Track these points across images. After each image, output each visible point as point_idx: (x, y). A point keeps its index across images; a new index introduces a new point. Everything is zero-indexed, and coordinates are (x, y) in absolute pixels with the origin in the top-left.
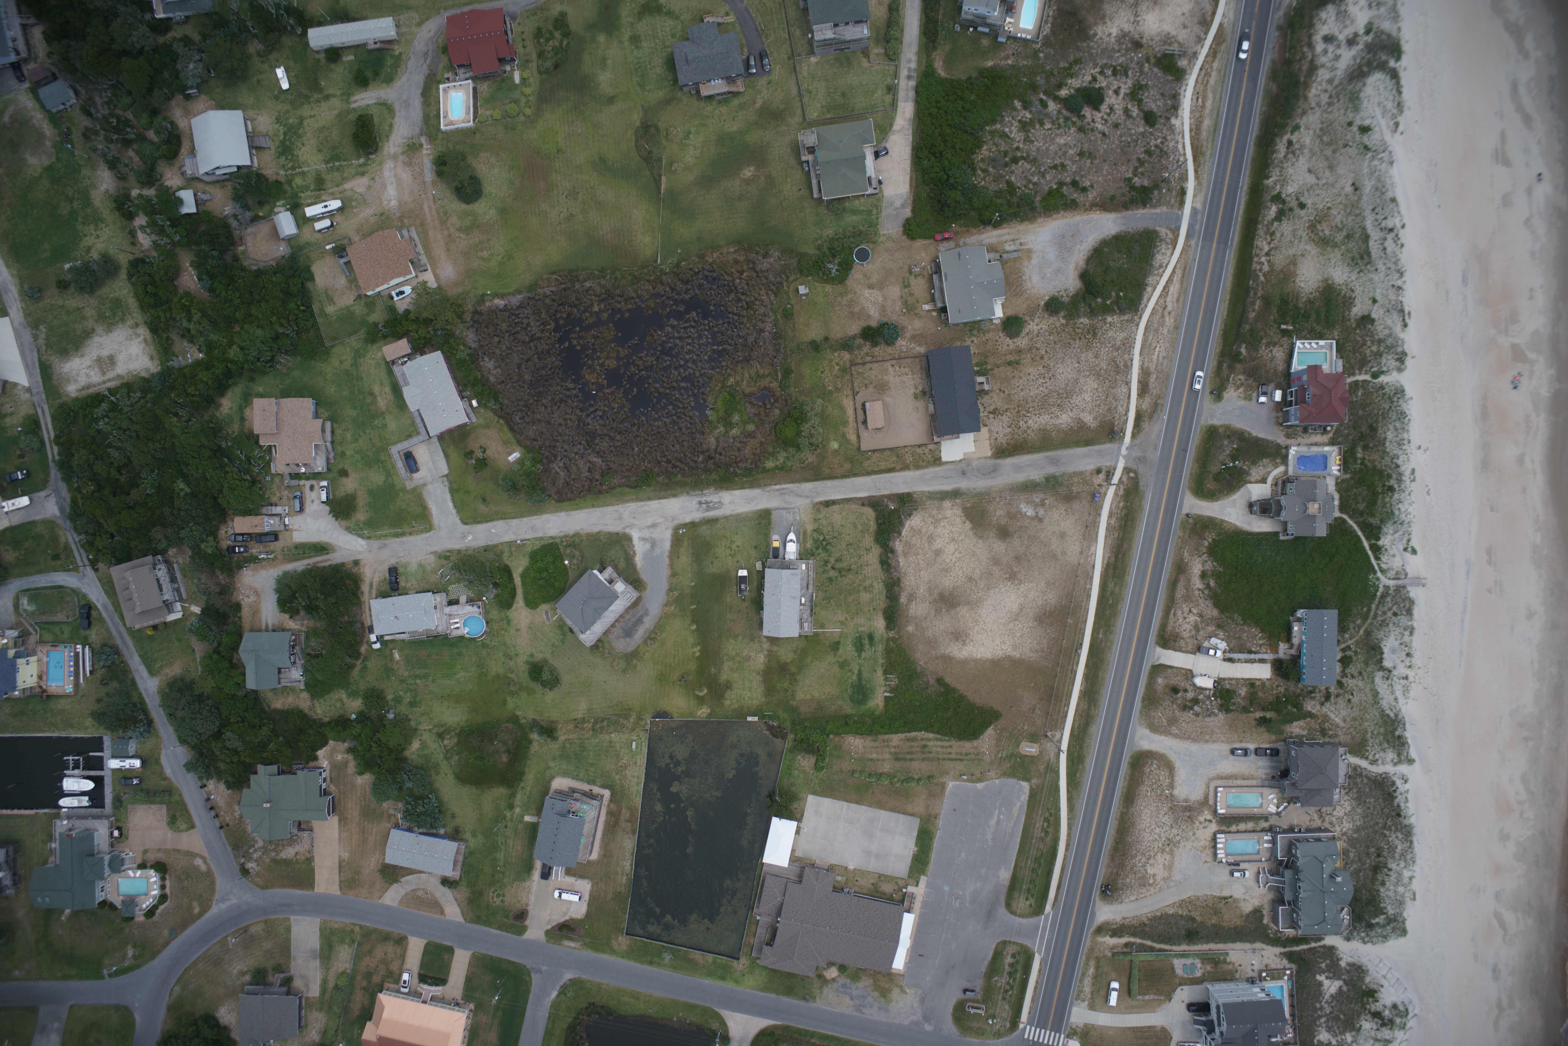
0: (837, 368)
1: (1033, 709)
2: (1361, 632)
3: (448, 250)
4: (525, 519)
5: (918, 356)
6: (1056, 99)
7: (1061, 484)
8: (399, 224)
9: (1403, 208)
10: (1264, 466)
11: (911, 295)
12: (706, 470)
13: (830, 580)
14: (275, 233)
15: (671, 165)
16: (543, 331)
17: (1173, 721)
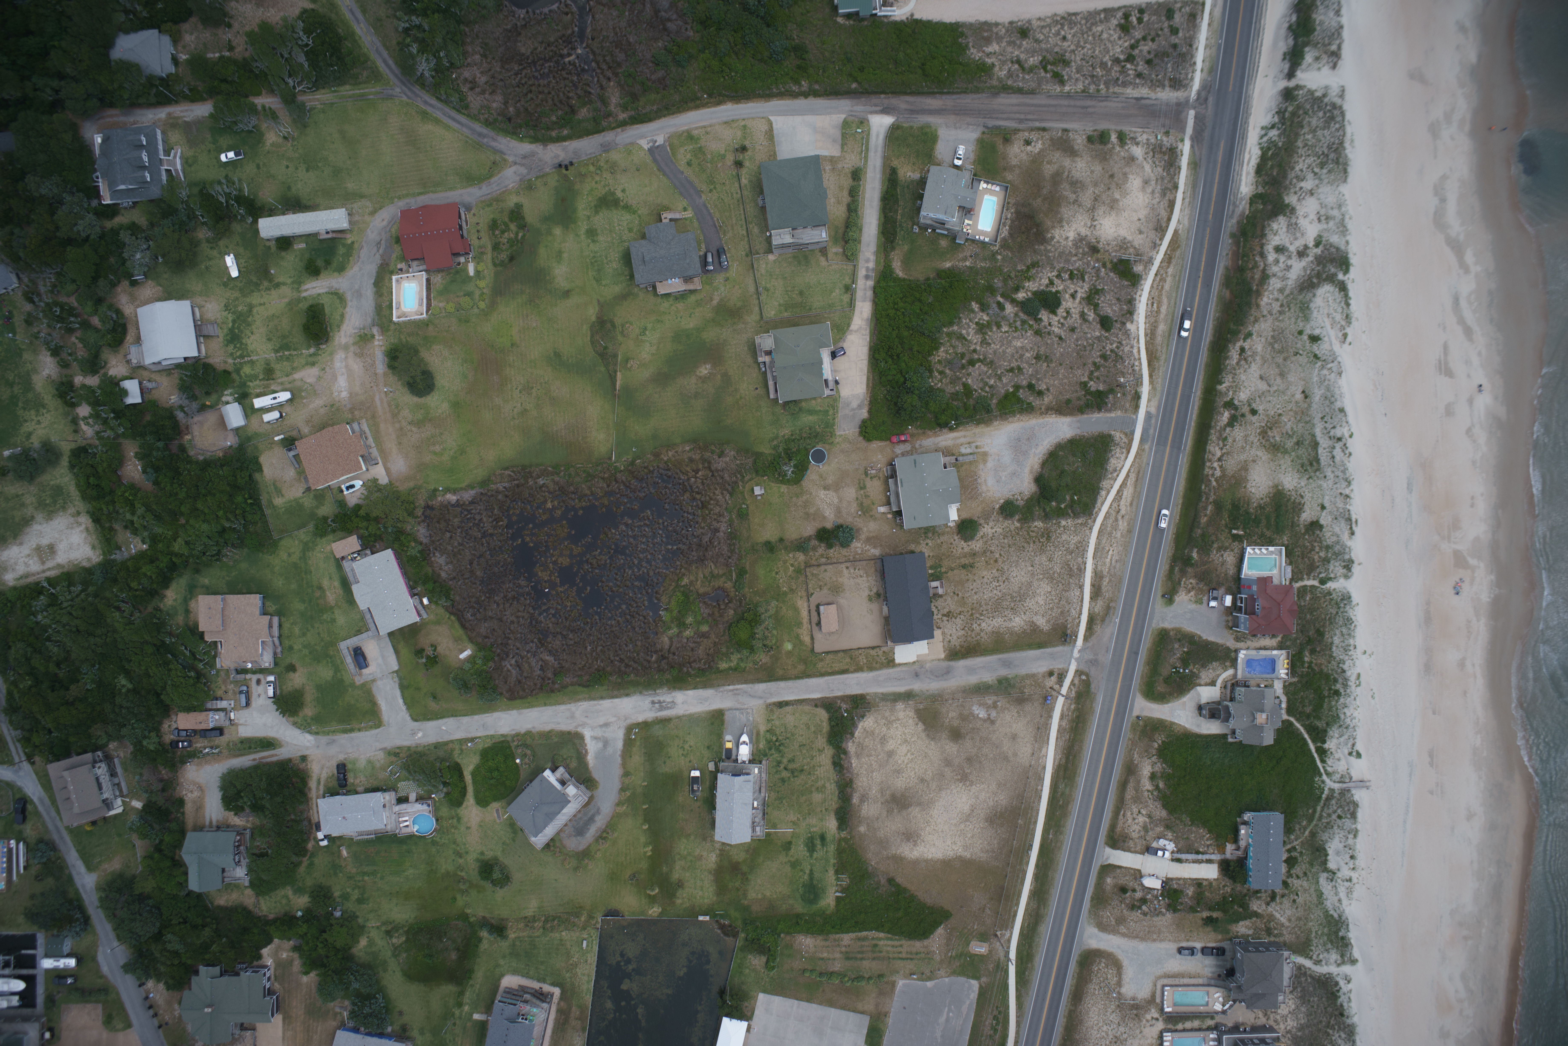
0: (791, 569)
1: (983, 909)
2: (1307, 833)
3: (400, 443)
4: (476, 717)
5: (874, 559)
6: (1013, 301)
7: (1014, 686)
8: (350, 416)
9: (1351, 418)
10: (1214, 669)
11: (867, 496)
12: (660, 670)
13: (783, 780)
14: (222, 422)
15: (627, 361)
16: (495, 527)
17: (1121, 920)
